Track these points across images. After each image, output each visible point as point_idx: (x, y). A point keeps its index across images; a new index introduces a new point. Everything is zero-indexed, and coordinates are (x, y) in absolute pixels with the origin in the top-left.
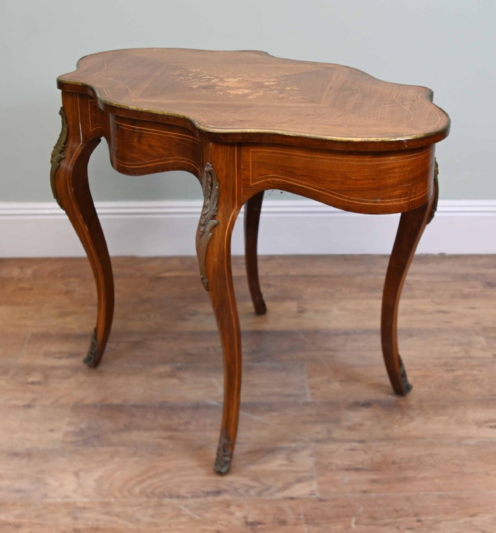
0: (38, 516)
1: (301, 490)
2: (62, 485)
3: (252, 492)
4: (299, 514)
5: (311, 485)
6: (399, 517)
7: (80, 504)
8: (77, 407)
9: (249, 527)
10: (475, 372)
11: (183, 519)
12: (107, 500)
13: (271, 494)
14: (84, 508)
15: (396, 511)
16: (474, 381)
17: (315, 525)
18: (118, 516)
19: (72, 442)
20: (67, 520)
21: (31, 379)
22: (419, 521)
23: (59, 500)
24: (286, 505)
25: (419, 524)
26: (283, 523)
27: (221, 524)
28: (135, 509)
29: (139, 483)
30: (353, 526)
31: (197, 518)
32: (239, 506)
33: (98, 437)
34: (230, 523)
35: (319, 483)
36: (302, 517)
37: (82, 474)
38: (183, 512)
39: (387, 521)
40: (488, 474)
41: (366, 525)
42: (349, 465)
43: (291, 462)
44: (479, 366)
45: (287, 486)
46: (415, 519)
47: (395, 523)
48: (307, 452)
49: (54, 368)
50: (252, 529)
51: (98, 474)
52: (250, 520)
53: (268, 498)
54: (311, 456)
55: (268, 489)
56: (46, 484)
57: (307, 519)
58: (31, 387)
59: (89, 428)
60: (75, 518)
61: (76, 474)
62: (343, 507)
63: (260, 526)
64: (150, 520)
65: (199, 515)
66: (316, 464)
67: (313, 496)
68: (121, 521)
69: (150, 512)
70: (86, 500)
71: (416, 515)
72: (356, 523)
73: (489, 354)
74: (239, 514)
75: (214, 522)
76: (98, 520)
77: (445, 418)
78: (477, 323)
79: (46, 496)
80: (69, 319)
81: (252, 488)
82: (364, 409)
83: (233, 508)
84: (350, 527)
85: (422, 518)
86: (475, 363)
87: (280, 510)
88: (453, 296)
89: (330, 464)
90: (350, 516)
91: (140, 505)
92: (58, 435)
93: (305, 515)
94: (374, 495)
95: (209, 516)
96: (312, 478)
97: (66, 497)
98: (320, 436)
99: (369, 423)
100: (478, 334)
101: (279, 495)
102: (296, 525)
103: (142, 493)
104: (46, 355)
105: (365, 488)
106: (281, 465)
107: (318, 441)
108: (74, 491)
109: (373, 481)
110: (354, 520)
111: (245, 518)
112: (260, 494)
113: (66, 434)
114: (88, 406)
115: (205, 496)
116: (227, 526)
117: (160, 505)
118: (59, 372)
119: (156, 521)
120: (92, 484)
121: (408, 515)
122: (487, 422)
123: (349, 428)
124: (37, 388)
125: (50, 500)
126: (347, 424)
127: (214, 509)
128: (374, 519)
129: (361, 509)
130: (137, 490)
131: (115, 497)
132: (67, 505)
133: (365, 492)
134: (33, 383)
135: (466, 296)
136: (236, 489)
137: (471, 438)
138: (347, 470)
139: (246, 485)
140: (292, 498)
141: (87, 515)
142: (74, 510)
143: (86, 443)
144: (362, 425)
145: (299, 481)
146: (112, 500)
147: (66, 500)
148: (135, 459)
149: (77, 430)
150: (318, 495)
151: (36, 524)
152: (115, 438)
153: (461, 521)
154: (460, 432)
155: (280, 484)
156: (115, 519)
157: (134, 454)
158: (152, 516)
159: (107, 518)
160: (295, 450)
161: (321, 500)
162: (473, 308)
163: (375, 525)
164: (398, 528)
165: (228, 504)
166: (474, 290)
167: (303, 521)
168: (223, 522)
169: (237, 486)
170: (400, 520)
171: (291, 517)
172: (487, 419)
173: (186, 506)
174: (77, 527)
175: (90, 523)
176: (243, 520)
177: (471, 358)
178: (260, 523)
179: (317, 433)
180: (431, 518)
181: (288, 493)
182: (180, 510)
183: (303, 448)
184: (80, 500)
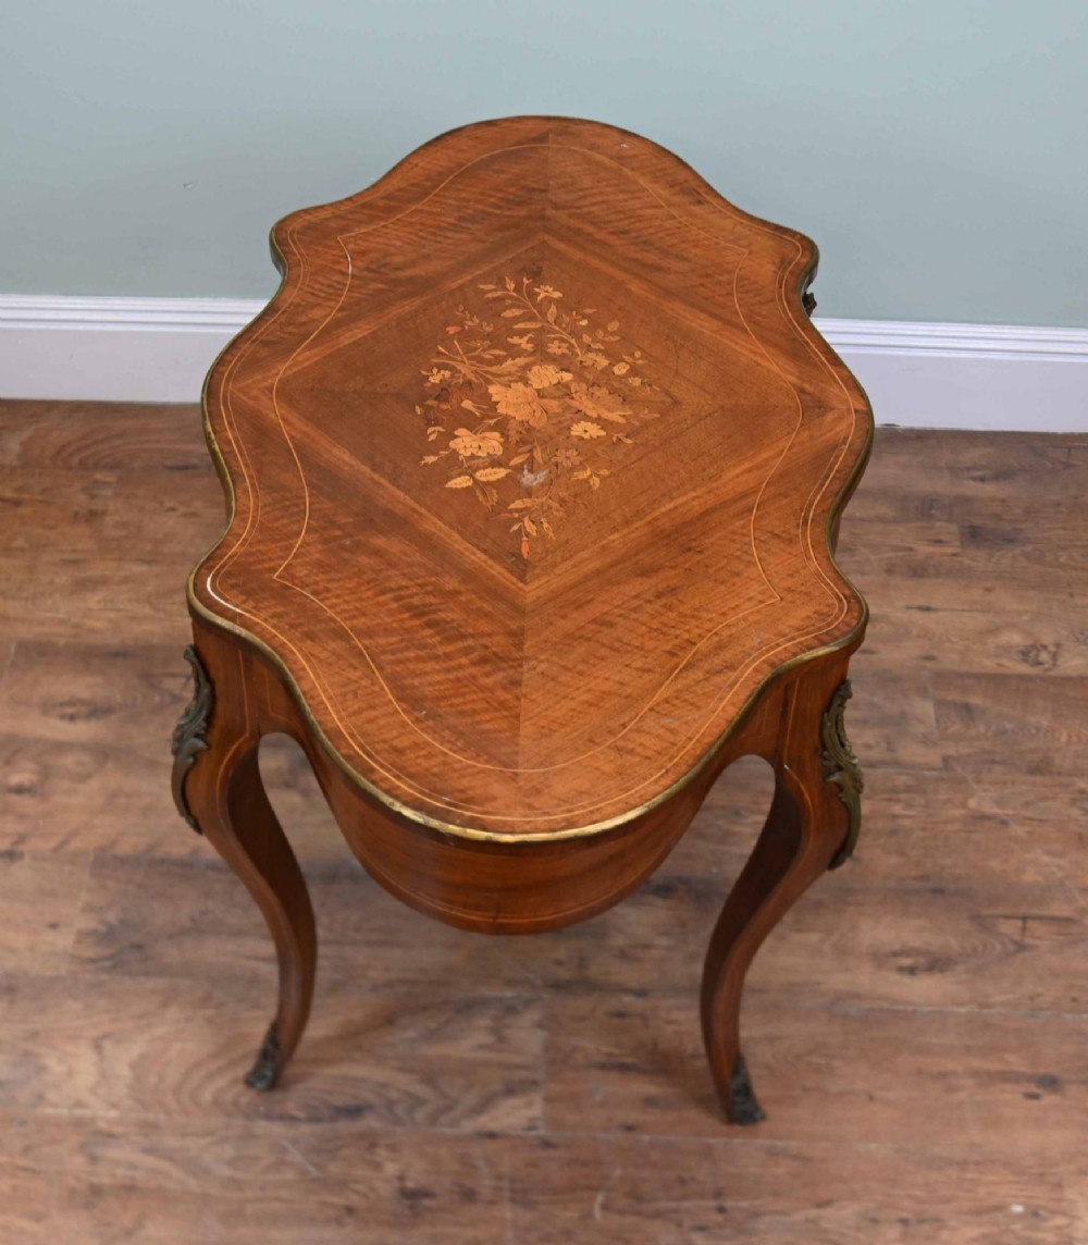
0: (26, 1150)
1: (513, 1115)
2: (71, 1073)
3: (420, 1115)
4: (499, 1177)
5: (530, 1105)
6: (684, 1197)
7: (102, 1125)
8: (105, 863)
9: (407, 1202)
10: (898, 809)
11: (289, 1175)
12: (151, 1116)
13: (454, 1123)
14: (111, 1136)
15: (682, 1181)
16: (893, 832)
17: (528, 1205)
18: (169, 1156)
19: (93, 961)
20: (78, 1163)
21: (15, 779)
22: (721, 1210)
23: (65, 1112)
24: (477, 1151)
25: (719, 1218)
26: (469, 1196)
27: (356, 1192)
28: (203, 1142)
29: (211, 1076)
30: (598, 1213)
31: (314, 1172)
32: (392, 1147)
33: (139, 947)
34: (373, 1189)
35: (548, 1100)
36: (505, 1184)
37: (107, 1045)
38: (289, 1158)
39: (663, 1205)
40: (871, 1098)
41: (621, 1213)
42: (610, 1055)
43: (501, 1039)
44: (908, 789)
45: (486, 1104)
46: (713, 1203)
47: (676, 1211)
48: (532, 1015)
49: (60, 747)
50: (412, 1208)
51: (136, 1049)
52: (410, 1184)
53: (448, 1131)
54: (540, 1026)
55: (450, 1108)
56: (42, 1069)
57: (513, 1191)
58: (14, 798)
59: (123, 923)
60: (94, 1160)
61: (97, 1046)
62: (585, 1164)
63: (427, 1202)
64: (227, 1172)
65: (319, 1166)
66: (549, 1047)
67: (533, 1133)
68: (176, 1173)
69: (229, 1151)
70: (114, 1114)
71: (718, 1194)
72: (604, 1207)
73: (934, 757)
74: (391, 1169)
75: (342, 1184)
76: (133, 1166)
77: (813, 938)
78: (929, 658)
79: (41, 1098)
80: (93, 600)
81: (419, 1102)
82: (660, 902)
83: (382, 1153)
84: (590, 1216)
85: (728, 1203)
86: (902, 780)
87: (467, 1162)
88: (890, 571)
89: (575, 1049)
90: (595, 1189)
91: (211, 1133)
92: (64, 940)
93: (512, 1180)
94: (646, 1138)
95: (335, 1168)
96: (534, 1084)
97: (79, 1104)
98: (563, 974)
99: (663, 941)
100: (923, 692)
101: (469, 1126)
102: (492, 1203)
103: (216, 1102)
104: (47, 707)
105: (632, 1116)
106: (481, 1047)
107: (558, 986)
108: (93, 1091)
109: (650, 1102)
110: (600, 1198)
111: (401, 1178)
112: (433, 1119)
113: (82, 936)
114: (123, 861)
115: (333, 1119)
116: (366, 1196)
117: (249, 1136)
118: (69, 761)
119: (239, 1175)
120: (124, 1072)
121: (702, 1196)
122: (895, 954)
123: (623, 955)
124: (27, 804)
125: (49, 1111)
126: (618, 941)
127: (345, 1152)
128: (638, 1197)
129: (618, 1172)
130: (207, 1096)
131: (168, 1112)
132: (79, 1124)
133: (630, 1128)
134: (19, 790)
135: (918, 571)
136: (391, 1104)
137: (856, 996)
138: (603, 1067)
139: (410, 1095)
140: (492, 1136)
141: (114, 1152)
142: (93, 1138)
143: (117, 965)
144: (647, 947)
145: (510, 1090)
146: (162, 1117)
147: (79, 1112)
148: (209, 1012)
149: (102, 928)
150: (542, 1132)
151: (24, 1169)
152: (172, 954)
153: (799, 1217)
154: (838, 981)
155: (472, 1098)
156: (164, 1165)
157: (206, 1000)
158: (232, 1163)
159: (150, 1161)
160: (511, 1010)
161: (547, 1144)
162: (928, 609)
163: (639, 1213)
164: (679, 1225)
165: (371, 1141)
166: (937, 549)
167: (507, 1194)
168: (359, 1187)
169: (393, 1095)
170: (686, 1204)
171: (485, 1185)
172: (897, 947)
173: (295, 1142)
174: (95, 1180)
175: (119, 1172)
176: (397, 1184)
177: (896, 763)
178: (427, 1194)
179: (559, 963)
180: (744, 1204)
181: (486, 1122)
182: (284, 1150)
183: (528, 1003)
184: (104, 1115)
